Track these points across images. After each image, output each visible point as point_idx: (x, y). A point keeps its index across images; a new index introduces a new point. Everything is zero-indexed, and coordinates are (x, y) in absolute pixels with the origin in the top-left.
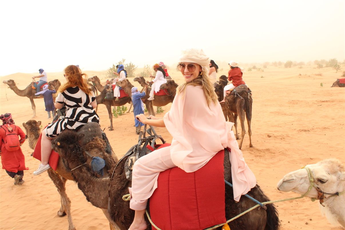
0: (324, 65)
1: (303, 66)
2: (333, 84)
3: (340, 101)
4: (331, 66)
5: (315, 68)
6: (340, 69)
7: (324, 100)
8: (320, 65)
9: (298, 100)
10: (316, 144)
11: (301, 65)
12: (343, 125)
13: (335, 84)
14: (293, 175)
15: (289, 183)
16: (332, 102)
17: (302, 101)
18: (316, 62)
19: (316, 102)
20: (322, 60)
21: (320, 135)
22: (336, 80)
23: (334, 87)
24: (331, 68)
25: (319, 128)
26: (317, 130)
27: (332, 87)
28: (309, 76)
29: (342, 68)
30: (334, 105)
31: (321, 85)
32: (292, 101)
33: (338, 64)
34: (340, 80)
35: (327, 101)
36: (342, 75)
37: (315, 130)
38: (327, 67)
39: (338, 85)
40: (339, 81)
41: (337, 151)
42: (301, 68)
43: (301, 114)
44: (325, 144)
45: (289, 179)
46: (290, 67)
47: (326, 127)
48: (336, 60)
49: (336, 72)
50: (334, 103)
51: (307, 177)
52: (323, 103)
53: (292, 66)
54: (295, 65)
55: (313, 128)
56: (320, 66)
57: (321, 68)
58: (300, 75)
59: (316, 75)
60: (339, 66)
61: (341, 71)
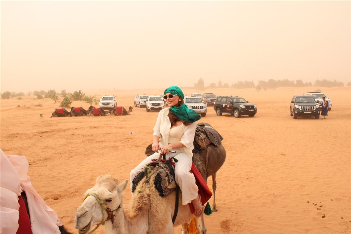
0: (44, 96)
1: (22, 97)
2: (52, 115)
3: (59, 131)
4: (50, 96)
5: (34, 99)
6: (58, 100)
7: (44, 131)
8: (39, 95)
9: (17, 134)
10: (38, 177)
11: (20, 96)
12: (63, 154)
13: (54, 114)
14: (85, 207)
15: (84, 217)
16: (52, 132)
17: (21, 134)
18: (36, 93)
19: (36, 134)
20: (41, 91)
21: (42, 166)
22: (55, 110)
23: (53, 117)
24: (50, 99)
25: (40, 160)
26: (38, 162)
27: (51, 117)
28: (29, 107)
29: (60, 99)
30: (54, 135)
31: (41, 116)
32: (11, 134)
33: (56, 95)
34: (58, 110)
35: (47, 132)
36: (60, 105)
37: (37, 163)
38: (46, 97)
39: (56, 115)
40: (57, 112)
41: (59, 180)
42: (20, 99)
43: (21, 147)
44: (47, 175)
45: (83, 212)
46: (8, 98)
47: (47, 157)
48: (55, 91)
49: (55, 103)
50: (53, 133)
51: (96, 202)
52: (44, 134)
53: (10, 97)
54: (14, 96)
55: (34, 160)
56: (40, 97)
57: (40, 98)
58: (19, 106)
59: (36, 106)
60: (57, 96)
61: (59, 102)
